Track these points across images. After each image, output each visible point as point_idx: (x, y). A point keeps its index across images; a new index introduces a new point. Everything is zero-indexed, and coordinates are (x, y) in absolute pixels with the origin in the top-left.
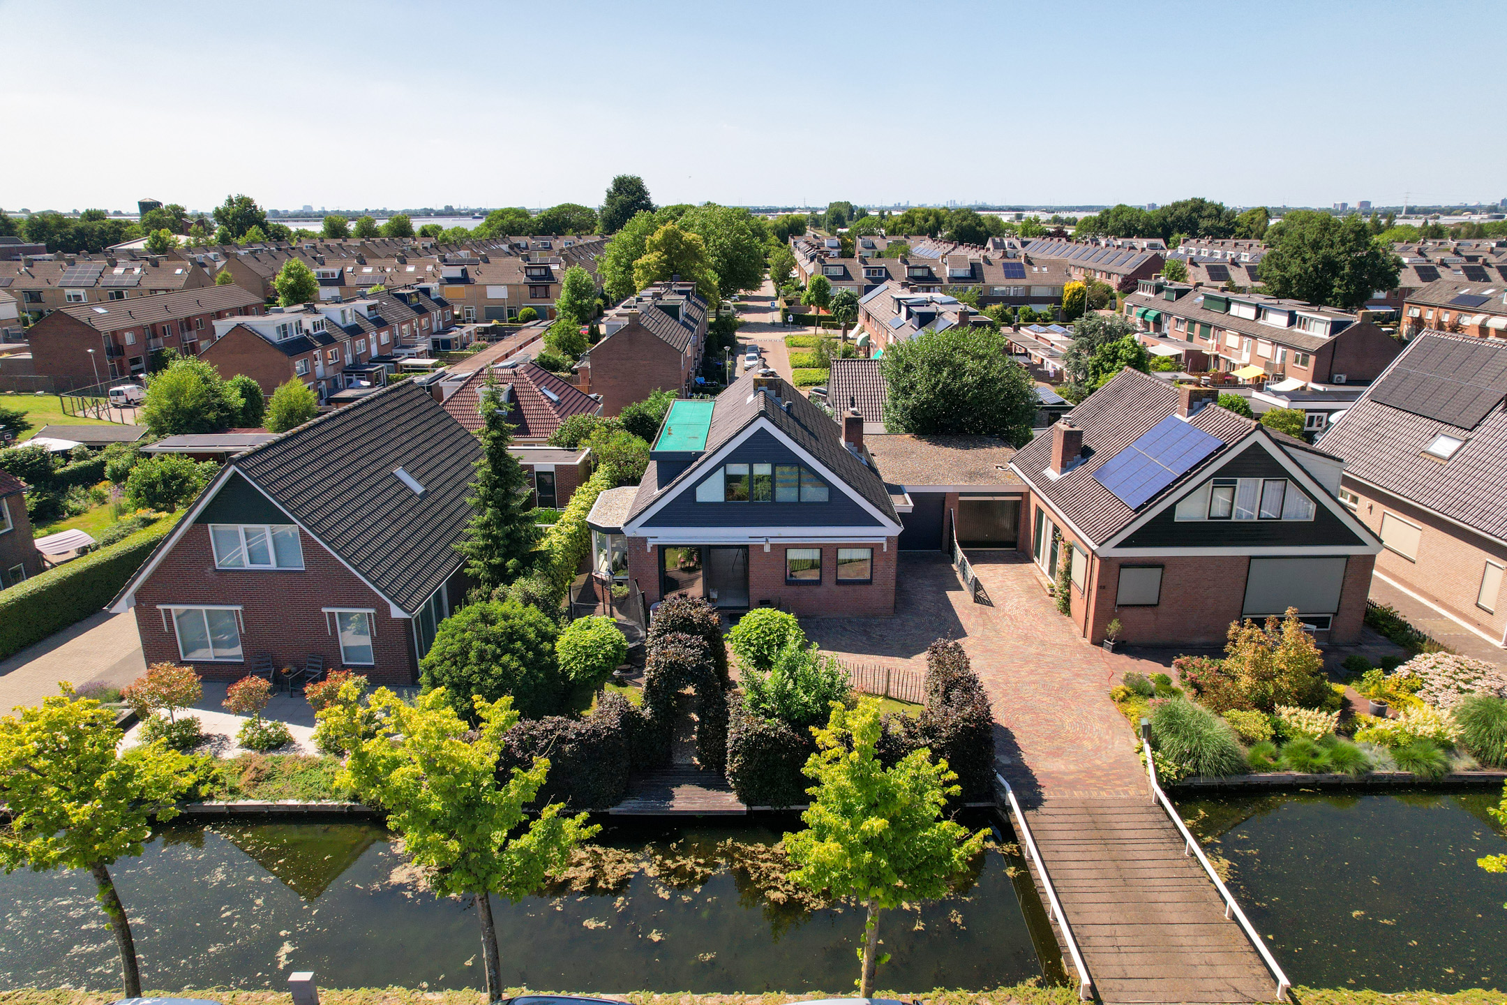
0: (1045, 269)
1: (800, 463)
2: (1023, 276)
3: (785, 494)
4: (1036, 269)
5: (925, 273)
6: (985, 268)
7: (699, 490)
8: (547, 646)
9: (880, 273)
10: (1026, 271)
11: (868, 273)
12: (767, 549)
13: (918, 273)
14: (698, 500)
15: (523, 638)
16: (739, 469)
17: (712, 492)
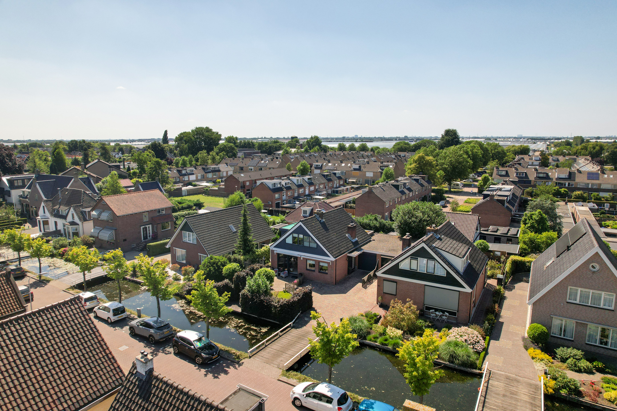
0: (612, 176)
1: (310, 236)
2: (598, 179)
3: (306, 244)
4: (606, 176)
5: (545, 175)
6: (577, 174)
7: (287, 239)
8: (221, 267)
9: (523, 174)
10: (600, 177)
11: (517, 174)
12: (302, 259)
13: (541, 175)
14: (287, 242)
15: (217, 264)
16: (296, 235)
17: (289, 241)
